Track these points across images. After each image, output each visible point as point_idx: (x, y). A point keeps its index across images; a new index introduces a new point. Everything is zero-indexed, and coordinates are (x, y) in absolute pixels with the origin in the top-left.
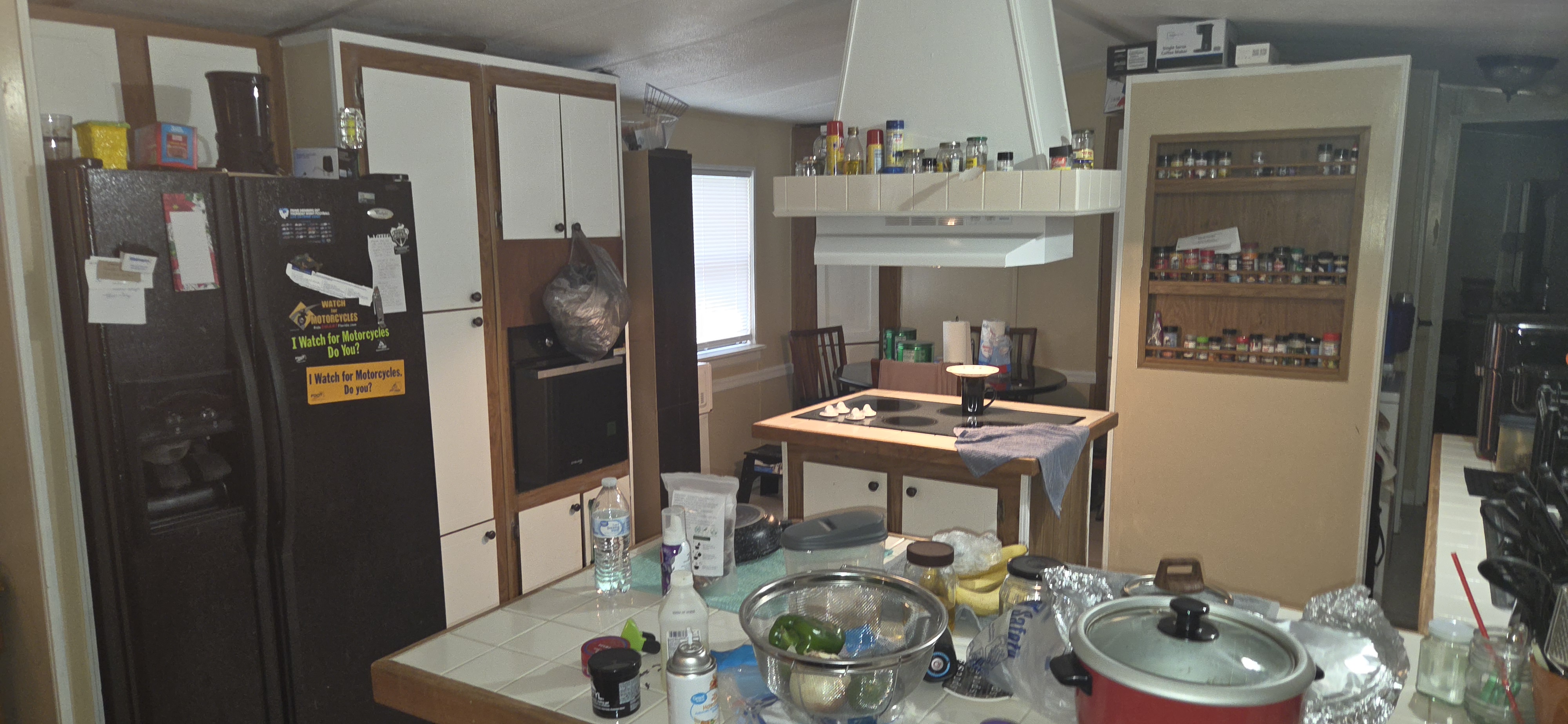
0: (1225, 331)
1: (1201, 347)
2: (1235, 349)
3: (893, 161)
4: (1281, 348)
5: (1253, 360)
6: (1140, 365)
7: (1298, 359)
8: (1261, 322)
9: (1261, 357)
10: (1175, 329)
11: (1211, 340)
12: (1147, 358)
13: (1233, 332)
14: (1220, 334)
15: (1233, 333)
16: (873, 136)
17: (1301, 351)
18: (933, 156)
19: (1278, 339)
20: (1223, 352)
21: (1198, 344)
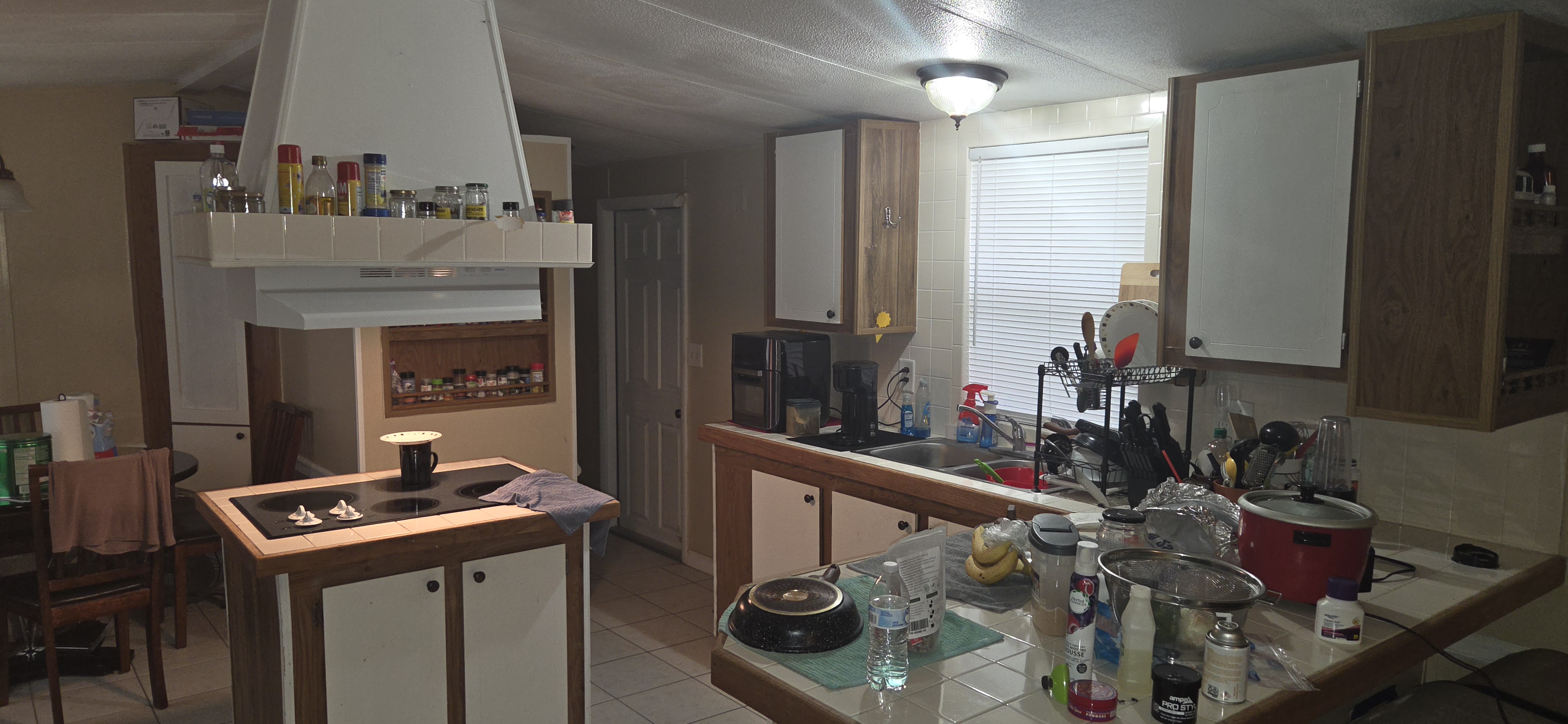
0: (456, 372)
1: (437, 389)
2: (465, 386)
3: (378, 202)
4: (503, 381)
5: (482, 395)
6: (387, 416)
7: (517, 388)
8: (481, 360)
9: (487, 390)
10: (412, 375)
11: (445, 381)
12: (395, 407)
13: (463, 371)
14: (451, 375)
15: (460, 372)
16: (346, 171)
17: (516, 381)
18: (429, 199)
19: (500, 373)
20: (457, 390)
21: (434, 386)
